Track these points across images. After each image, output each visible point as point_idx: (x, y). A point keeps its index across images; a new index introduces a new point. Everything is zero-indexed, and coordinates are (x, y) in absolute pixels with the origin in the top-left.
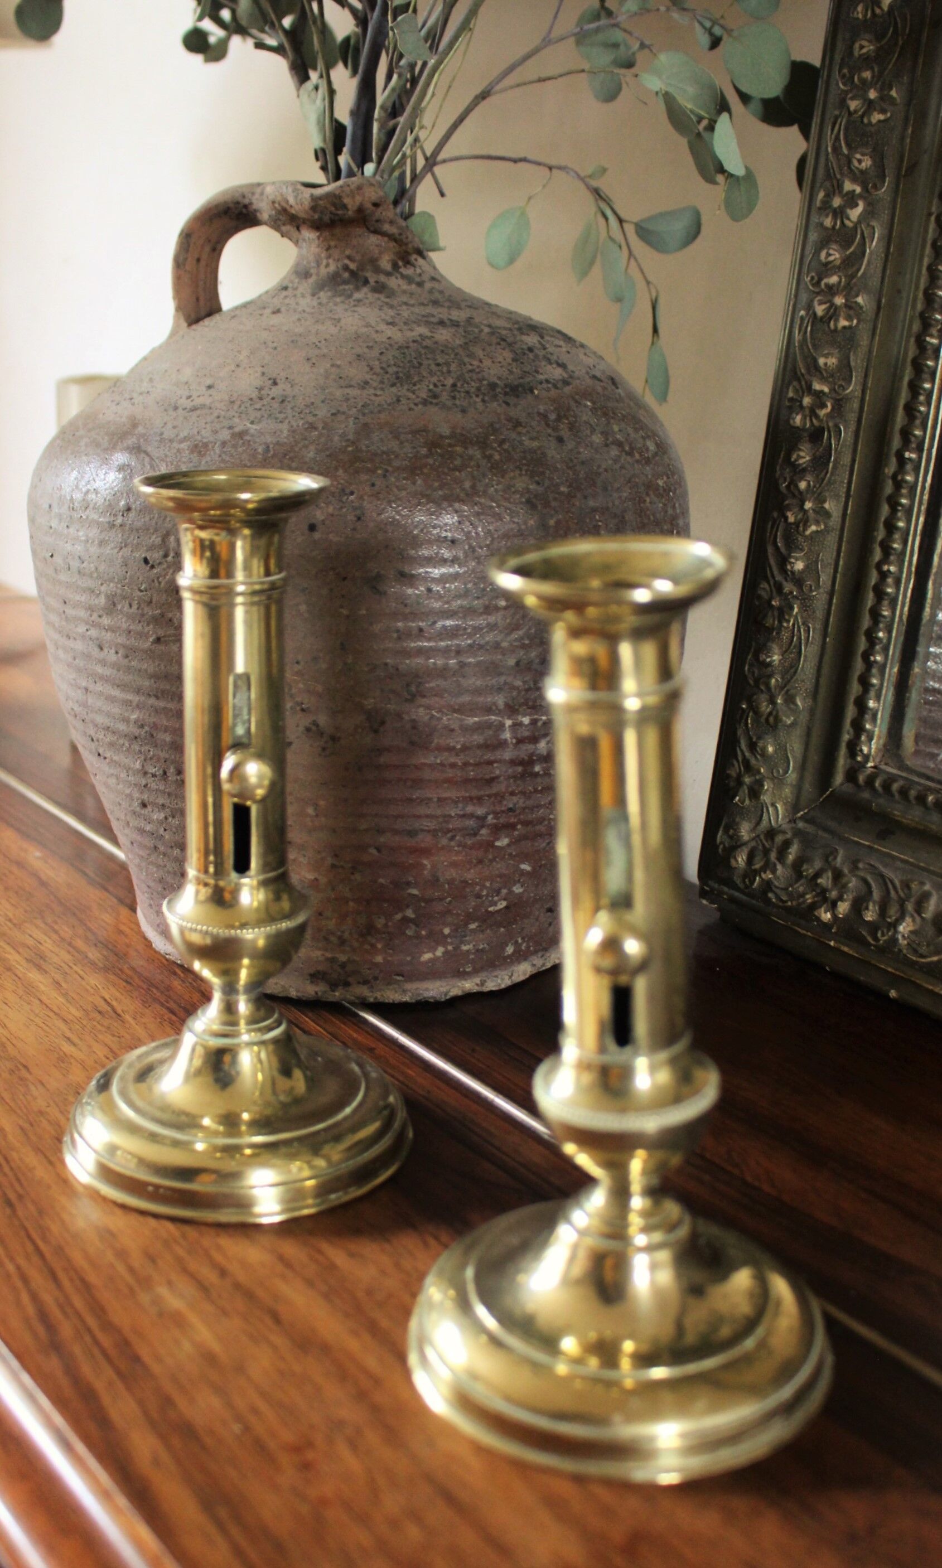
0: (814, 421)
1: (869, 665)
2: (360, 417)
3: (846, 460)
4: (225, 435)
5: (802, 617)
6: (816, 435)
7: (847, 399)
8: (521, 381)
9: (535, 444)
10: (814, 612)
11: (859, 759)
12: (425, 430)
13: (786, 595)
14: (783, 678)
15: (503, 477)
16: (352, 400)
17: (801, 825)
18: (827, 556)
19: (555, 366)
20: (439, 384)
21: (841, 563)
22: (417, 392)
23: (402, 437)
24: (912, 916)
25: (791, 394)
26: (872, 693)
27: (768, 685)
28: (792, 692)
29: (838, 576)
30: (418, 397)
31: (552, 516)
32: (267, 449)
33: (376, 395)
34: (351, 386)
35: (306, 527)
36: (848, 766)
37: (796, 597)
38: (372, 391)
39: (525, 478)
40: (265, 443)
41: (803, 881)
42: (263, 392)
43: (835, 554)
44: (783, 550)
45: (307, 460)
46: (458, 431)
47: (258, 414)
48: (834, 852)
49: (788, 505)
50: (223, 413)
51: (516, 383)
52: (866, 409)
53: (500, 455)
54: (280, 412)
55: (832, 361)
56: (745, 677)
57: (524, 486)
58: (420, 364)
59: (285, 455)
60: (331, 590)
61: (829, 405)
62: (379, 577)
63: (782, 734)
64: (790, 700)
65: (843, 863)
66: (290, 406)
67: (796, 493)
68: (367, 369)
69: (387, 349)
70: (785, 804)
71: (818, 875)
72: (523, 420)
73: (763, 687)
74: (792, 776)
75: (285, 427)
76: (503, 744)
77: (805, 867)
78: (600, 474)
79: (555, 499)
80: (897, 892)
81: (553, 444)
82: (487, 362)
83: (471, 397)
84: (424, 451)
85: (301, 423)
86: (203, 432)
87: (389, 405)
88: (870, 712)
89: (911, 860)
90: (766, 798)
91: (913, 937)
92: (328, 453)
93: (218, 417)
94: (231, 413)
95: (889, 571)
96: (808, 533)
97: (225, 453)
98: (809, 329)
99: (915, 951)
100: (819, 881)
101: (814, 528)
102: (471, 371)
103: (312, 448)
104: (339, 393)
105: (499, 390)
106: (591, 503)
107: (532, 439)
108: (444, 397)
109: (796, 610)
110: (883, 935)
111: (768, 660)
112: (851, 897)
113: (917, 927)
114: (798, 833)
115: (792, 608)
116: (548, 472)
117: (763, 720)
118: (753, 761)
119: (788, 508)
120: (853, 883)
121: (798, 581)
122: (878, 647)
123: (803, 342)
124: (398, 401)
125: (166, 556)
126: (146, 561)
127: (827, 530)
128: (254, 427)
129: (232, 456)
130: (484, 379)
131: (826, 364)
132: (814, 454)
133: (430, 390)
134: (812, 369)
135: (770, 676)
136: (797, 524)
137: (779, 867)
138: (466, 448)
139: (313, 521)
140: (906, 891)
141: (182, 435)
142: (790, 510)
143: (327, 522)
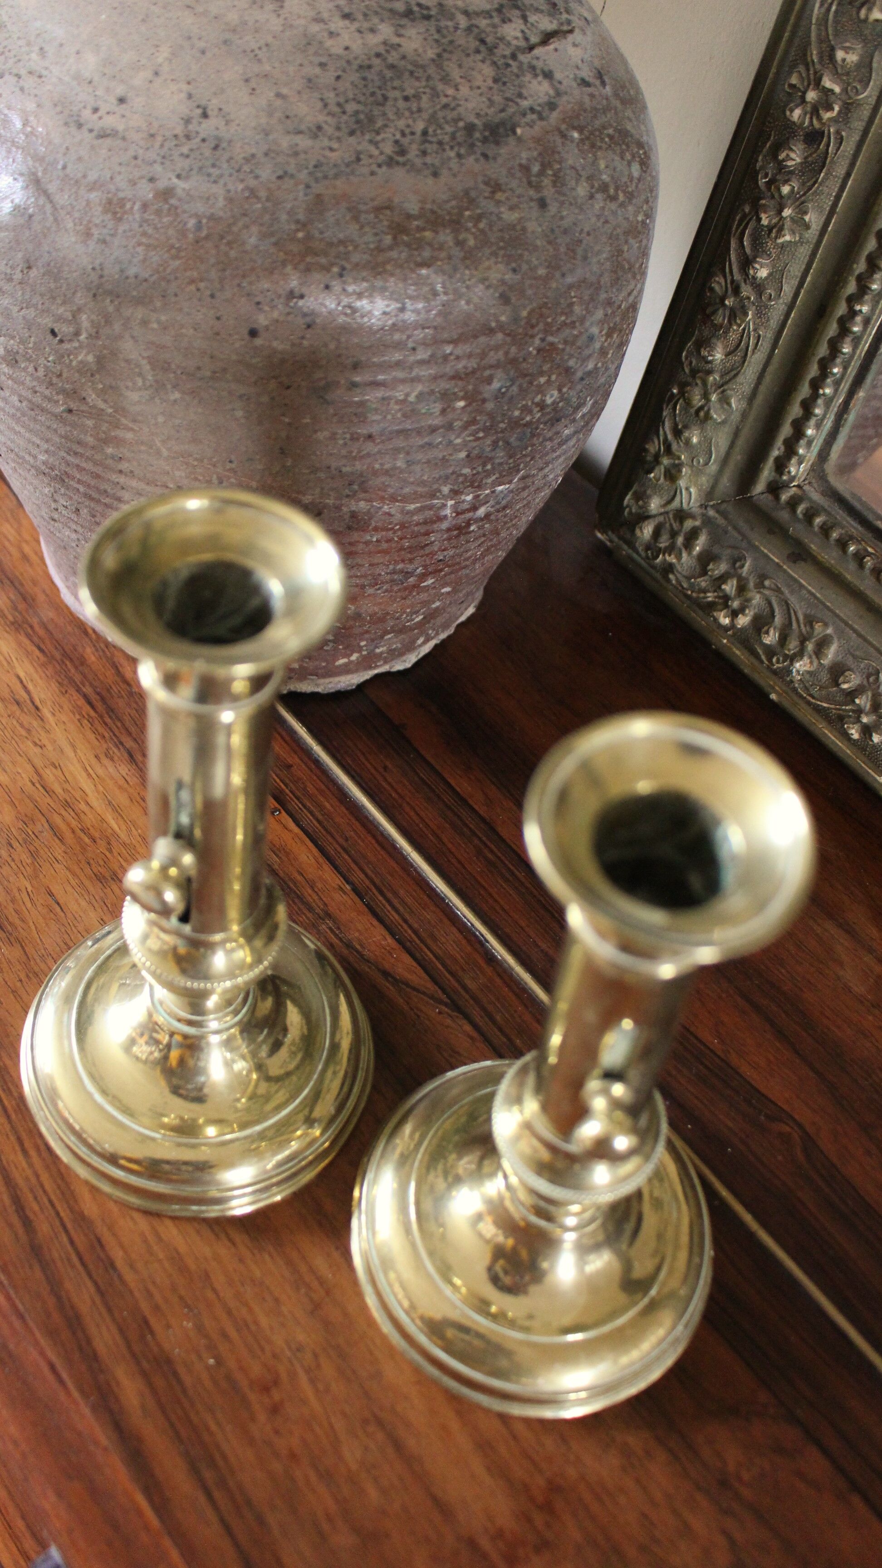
0: (815, 121)
1: (815, 396)
2: (313, 184)
3: (841, 171)
4: (146, 192)
5: (754, 324)
6: (814, 137)
7: (859, 104)
8: (503, 114)
9: (514, 216)
10: (768, 320)
11: (785, 478)
12: (388, 207)
13: (742, 299)
14: (722, 376)
15: (476, 269)
16: (302, 156)
17: (711, 513)
18: (795, 269)
19: (540, 78)
20: (407, 131)
21: (809, 279)
22: (381, 145)
23: (363, 217)
24: (810, 657)
25: (794, 80)
26: (813, 422)
27: (705, 383)
28: (729, 392)
29: (802, 291)
30: (382, 153)
31: (525, 307)
32: (199, 227)
33: (331, 149)
34: (300, 132)
35: (245, 332)
36: (771, 479)
37: (753, 304)
38: (326, 143)
39: (501, 267)
40: (196, 215)
41: (706, 578)
42: (190, 127)
43: (804, 267)
44: (748, 251)
45: (248, 247)
46: (428, 206)
47: (186, 163)
48: (742, 558)
49: (764, 205)
50: (141, 152)
51: (497, 120)
52: (876, 121)
53: (475, 238)
54: (214, 166)
55: (852, 58)
56: (682, 364)
57: (499, 276)
58: (385, 98)
59: (222, 238)
60: (273, 399)
61: (837, 108)
62: (329, 386)
63: (709, 425)
64: (725, 400)
65: (750, 572)
66: (226, 156)
67: (776, 196)
68: (320, 105)
69: (344, 71)
70: (700, 490)
71: (723, 578)
72: (503, 181)
73: (699, 382)
74: (713, 468)
75: (218, 190)
76: (441, 519)
77: (711, 566)
78: (581, 241)
79: (531, 286)
80: (799, 626)
81: (535, 213)
82: (464, 90)
83: (444, 150)
84: (388, 240)
85: (240, 187)
86: (118, 178)
87: (348, 165)
88: (806, 439)
89: (818, 595)
90: (682, 483)
91: (807, 677)
92: (273, 240)
93: (136, 158)
94: (152, 155)
95: (860, 311)
96: (780, 241)
97: (146, 221)
98: (834, 8)
99: (806, 689)
100: (723, 587)
101: (788, 238)
102: (446, 106)
103: (254, 229)
104: (285, 142)
105: (477, 135)
106: (569, 280)
107: (511, 208)
108: (413, 152)
109: (750, 317)
110: (778, 662)
111: (710, 358)
112: (752, 613)
113: (812, 669)
114: (708, 522)
115: (746, 315)
116: (526, 253)
117: (693, 411)
118: (674, 447)
119: (765, 209)
120: (757, 599)
121: (759, 287)
122: (829, 380)
123: (823, 21)
124: (358, 159)
125: (77, 334)
126: (53, 333)
127: (801, 242)
128: (181, 185)
129: (156, 228)
130: (460, 119)
131: (844, 60)
132: (806, 158)
133: (396, 142)
134: (826, 58)
135: (709, 372)
136: (770, 229)
137: (685, 555)
138: (437, 232)
139: (255, 326)
140: (808, 628)
141: (92, 176)
142: (765, 212)
143: (272, 328)
